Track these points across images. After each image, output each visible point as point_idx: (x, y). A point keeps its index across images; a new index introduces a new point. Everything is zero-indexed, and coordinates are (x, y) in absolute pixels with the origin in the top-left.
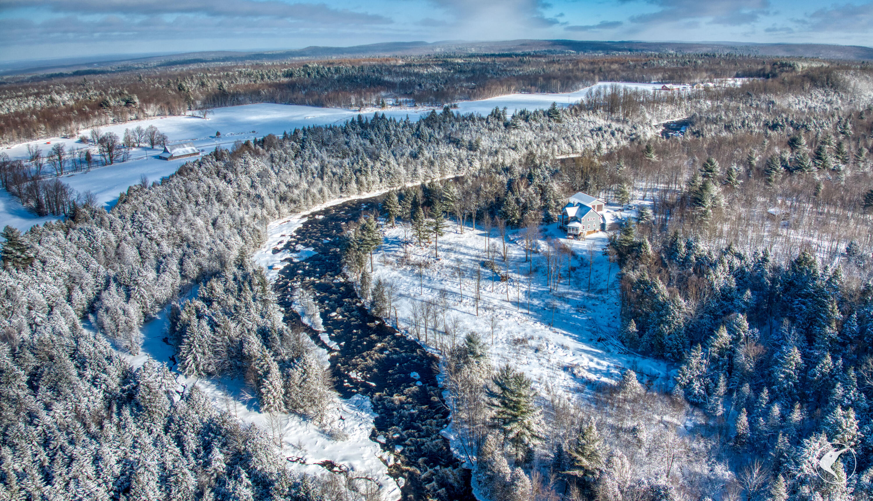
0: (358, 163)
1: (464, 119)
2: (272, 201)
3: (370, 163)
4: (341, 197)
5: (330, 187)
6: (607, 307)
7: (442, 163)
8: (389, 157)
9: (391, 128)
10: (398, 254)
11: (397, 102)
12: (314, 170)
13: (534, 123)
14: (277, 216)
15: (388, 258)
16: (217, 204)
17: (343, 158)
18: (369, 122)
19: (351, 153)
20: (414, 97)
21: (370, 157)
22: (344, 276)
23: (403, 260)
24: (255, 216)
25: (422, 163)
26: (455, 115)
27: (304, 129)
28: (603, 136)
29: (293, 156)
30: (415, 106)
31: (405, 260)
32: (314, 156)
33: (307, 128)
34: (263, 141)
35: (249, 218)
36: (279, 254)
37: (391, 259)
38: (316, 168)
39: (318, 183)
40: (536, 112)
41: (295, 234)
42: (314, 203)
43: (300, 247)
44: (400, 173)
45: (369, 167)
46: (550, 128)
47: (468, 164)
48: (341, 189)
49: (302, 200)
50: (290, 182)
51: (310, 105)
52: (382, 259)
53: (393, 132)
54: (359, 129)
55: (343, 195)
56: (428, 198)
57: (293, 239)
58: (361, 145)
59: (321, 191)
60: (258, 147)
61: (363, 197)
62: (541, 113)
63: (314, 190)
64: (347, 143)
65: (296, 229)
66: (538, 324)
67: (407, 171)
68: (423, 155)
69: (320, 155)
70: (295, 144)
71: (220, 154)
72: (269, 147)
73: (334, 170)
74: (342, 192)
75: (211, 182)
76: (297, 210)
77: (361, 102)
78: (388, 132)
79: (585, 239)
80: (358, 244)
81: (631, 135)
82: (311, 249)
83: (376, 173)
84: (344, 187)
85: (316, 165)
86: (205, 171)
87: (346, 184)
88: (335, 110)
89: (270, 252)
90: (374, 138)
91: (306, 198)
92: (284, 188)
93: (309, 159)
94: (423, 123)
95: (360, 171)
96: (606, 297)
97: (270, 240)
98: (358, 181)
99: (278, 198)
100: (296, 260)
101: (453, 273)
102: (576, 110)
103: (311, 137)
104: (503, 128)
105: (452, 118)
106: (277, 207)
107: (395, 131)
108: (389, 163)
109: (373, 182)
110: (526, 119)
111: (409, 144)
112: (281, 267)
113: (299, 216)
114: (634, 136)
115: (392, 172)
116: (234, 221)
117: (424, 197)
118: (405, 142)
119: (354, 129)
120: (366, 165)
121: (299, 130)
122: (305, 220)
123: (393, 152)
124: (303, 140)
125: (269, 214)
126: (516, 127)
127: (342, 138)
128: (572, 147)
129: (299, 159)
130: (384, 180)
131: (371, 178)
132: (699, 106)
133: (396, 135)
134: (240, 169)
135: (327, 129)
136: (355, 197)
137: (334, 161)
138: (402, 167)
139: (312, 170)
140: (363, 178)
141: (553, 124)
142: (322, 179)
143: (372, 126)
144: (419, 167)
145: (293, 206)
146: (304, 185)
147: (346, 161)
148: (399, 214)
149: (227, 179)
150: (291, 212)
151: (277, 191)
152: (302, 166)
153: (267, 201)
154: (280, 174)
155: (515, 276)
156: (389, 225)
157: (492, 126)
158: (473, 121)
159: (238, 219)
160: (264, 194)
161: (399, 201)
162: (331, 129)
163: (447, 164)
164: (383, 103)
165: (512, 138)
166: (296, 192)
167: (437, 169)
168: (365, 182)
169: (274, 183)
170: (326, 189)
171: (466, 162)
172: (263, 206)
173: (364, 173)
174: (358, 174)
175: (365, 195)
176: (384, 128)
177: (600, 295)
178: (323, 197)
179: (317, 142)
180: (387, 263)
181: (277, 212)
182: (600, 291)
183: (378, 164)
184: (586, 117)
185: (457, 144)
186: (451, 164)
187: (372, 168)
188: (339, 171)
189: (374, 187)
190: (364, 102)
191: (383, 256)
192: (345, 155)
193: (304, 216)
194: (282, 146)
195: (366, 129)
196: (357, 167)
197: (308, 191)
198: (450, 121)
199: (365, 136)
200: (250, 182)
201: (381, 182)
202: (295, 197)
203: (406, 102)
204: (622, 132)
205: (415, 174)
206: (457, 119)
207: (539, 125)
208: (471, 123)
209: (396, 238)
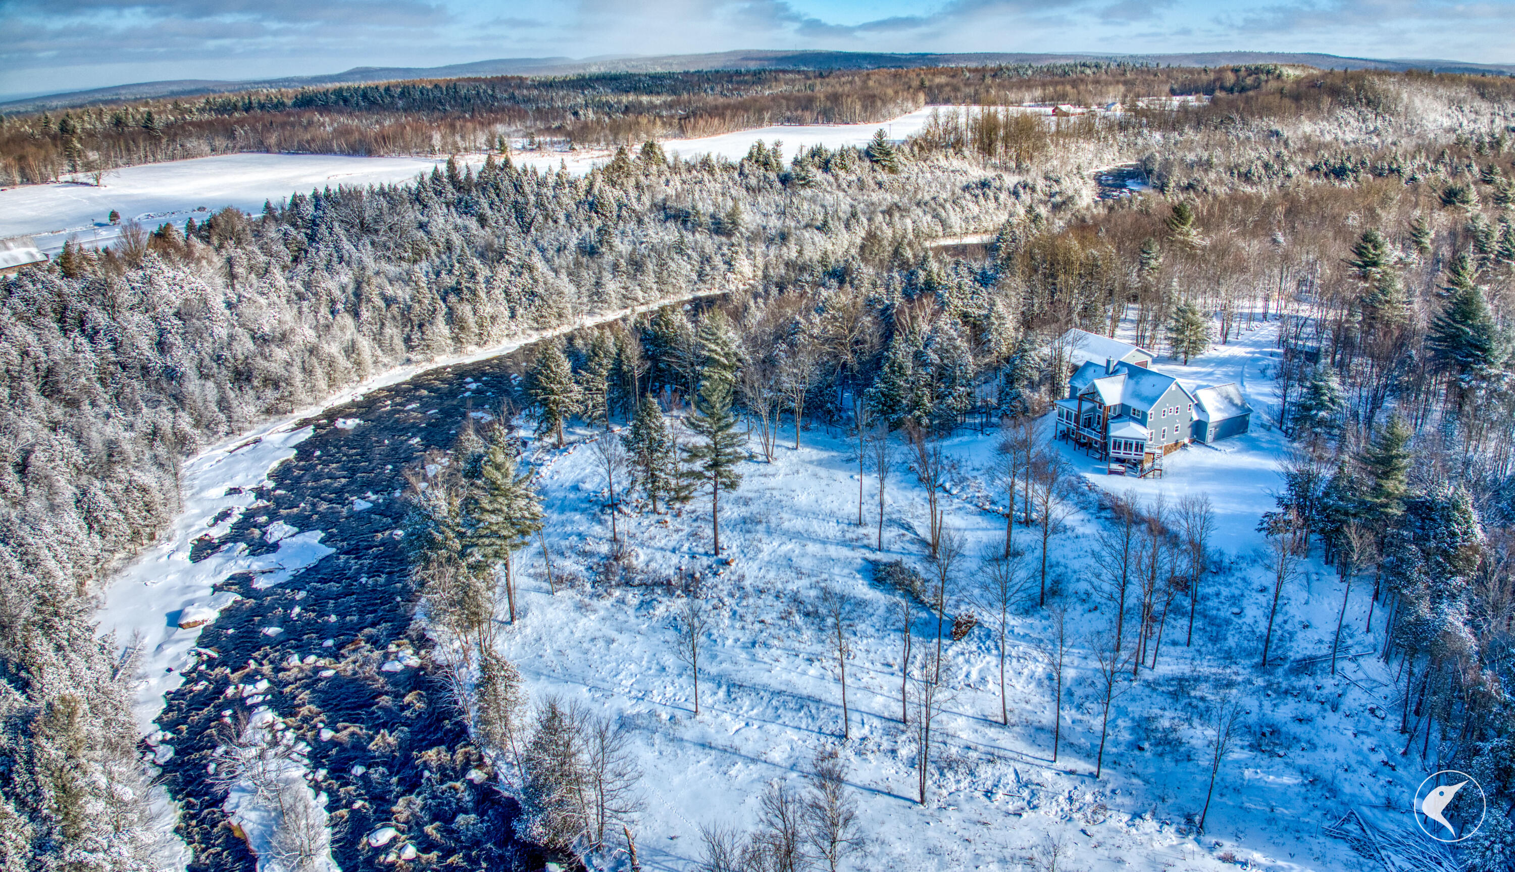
0: (450, 272)
1: (690, 168)
2: (210, 384)
3: (483, 272)
4: (409, 361)
5: (378, 338)
6: (1349, 728)
7: (662, 265)
8: (530, 253)
9: (527, 189)
10: (591, 546)
11: (532, 143)
12: (337, 293)
13: (842, 174)
14: (223, 428)
15: (559, 562)
16: (38, 401)
17: (415, 262)
18: (475, 176)
19: (433, 250)
20: (569, 134)
21: (482, 256)
22: (422, 642)
23: (608, 570)
24: (154, 434)
25: (615, 267)
26: (670, 159)
27: (316, 196)
28: (996, 199)
29: (288, 260)
30: (572, 149)
31: (617, 567)
32: (341, 259)
33: (322, 191)
34: (210, 225)
35: (134, 441)
36: (212, 562)
37: (570, 565)
38: (343, 289)
39: (342, 329)
40: (843, 154)
41: (271, 485)
42: (332, 383)
43: (279, 531)
44: (560, 294)
45: (480, 278)
46: (880, 185)
47: (723, 267)
48: (408, 340)
49: (298, 377)
50: (267, 329)
51: (342, 152)
52: (541, 566)
53: (532, 198)
54: (451, 193)
55: (413, 356)
56: (654, 359)
57: (262, 503)
58: (456, 228)
59: (351, 350)
60: (194, 240)
61: (468, 360)
62: (854, 155)
63: (333, 348)
64: (422, 226)
65: (275, 464)
66: (1149, 825)
67: (578, 286)
68: (611, 247)
69: (356, 255)
70: (293, 232)
71: (75, 260)
72: (223, 238)
73: (390, 291)
74: (411, 348)
75: (31, 338)
76: (283, 405)
77: (455, 144)
78: (520, 199)
79: (1160, 473)
80: (461, 535)
81: (1052, 195)
82: (314, 537)
83: (498, 293)
84: (416, 336)
85: (345, 279)
86: (21, 307)
87: (421, 326)
88: (397, 161)
89: (183, 556)
90: (489, 212)
91: (307, 371)
92: (245, 345)
93: (328, 267)
94: (600, 178)
95: (457, 290)
96: (1329, 684)
97: (192, 509)
98: (452, 318)
99: (225, 374)
100: (261, 584)
101: (785, 616)
102: (921, 148)
103: (331, 213)
104: (779, 185)
105: (664, 167)
106: (223, 404)
107: (538, 195)
108: (531, 269)
109: (493, 318)
110: (825, 166)
111: (572, 225)
112: (210, 615)
113: (289, 422)
114: (1058, 199)
115: (540, 290)
116: (87, 452)
117: (645, 357)
118: (562, 221)
119: (439, 193)
120: (473, 275)
121: (302, 198)
122: (307, 434)
123: (535, 242)
124: (313, 222)
125: (197, 425)
126: (807, 183)
127: (412, 215)
128: (943, 223)
129: (303, 267)
130: (520, 311)
131: (487, 309)
132: (1140, 141)
133: (540, 205)
134: (125, 297)
135: (372, 192)
136: (445, 359)
137: (391, 269)
138: (563, 275)
139: (329, 293)
140: (465, 310)
141: (883, 176)
142: (356, 315)
143: (482, 186)
144: (607, 276)
145: (270, 394)
146: (306, 333)
147: (422, 269)
148: (576, 409)
149: (88, 327)
150: (268, 412)
151: (226, 353)
152: (307, 285)
153: (193, 385)
154: (242, 308)
155: (991, 619)
156: (549, 440)
157: (753, 181)
158: (711, 172)
159: (97, 444)
160: (187, 366)
161: (574, 370)
162: (382, 193)
163: (673, 266)
164: (502, 143)
165: (806, 206)
166: (280, 354)
167: (650, 280)
168: (471, 320)
169: (221, 331)
170: (365, 344)
171: (717, 260)
172: (179, 400)
173: (467, 295)
174: (452, 298)
175: (474, 354)
176: (512, 191)
177: (1306, 681)
178: (358, 364)
179: (348, 225)
180: (559, 580)
181: (222, 417)
182: (1307, 665)
183: (503, 272)
184: (943, 162)
185: (684, 222)
186: (683, 267)
187: (488, 281)
188: (403, 293)
189: (495, 331)
190: (461, 144)
191: (543, 553)
192: (419, 254)
193: (304, 423)
194: (258, 234)
195: (469, 191)
196: (448, 281)
197: (313, 351)
198: (660, 174)
199: (465, 208)
200: (153, 333)
201: (513, 316)
202: (275, 368)
203: (552, 144)
204: (1033, 190)
205: (597, 294)
206: (675, 169)
207: (853, 177)
208: (706, 176)
209: (576, 488)
